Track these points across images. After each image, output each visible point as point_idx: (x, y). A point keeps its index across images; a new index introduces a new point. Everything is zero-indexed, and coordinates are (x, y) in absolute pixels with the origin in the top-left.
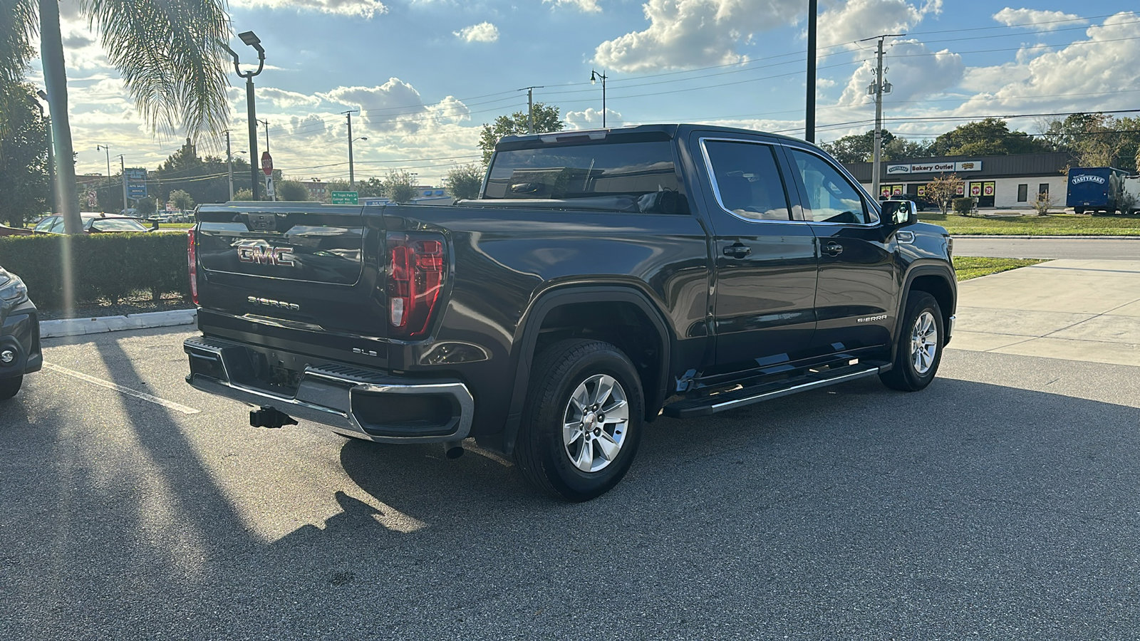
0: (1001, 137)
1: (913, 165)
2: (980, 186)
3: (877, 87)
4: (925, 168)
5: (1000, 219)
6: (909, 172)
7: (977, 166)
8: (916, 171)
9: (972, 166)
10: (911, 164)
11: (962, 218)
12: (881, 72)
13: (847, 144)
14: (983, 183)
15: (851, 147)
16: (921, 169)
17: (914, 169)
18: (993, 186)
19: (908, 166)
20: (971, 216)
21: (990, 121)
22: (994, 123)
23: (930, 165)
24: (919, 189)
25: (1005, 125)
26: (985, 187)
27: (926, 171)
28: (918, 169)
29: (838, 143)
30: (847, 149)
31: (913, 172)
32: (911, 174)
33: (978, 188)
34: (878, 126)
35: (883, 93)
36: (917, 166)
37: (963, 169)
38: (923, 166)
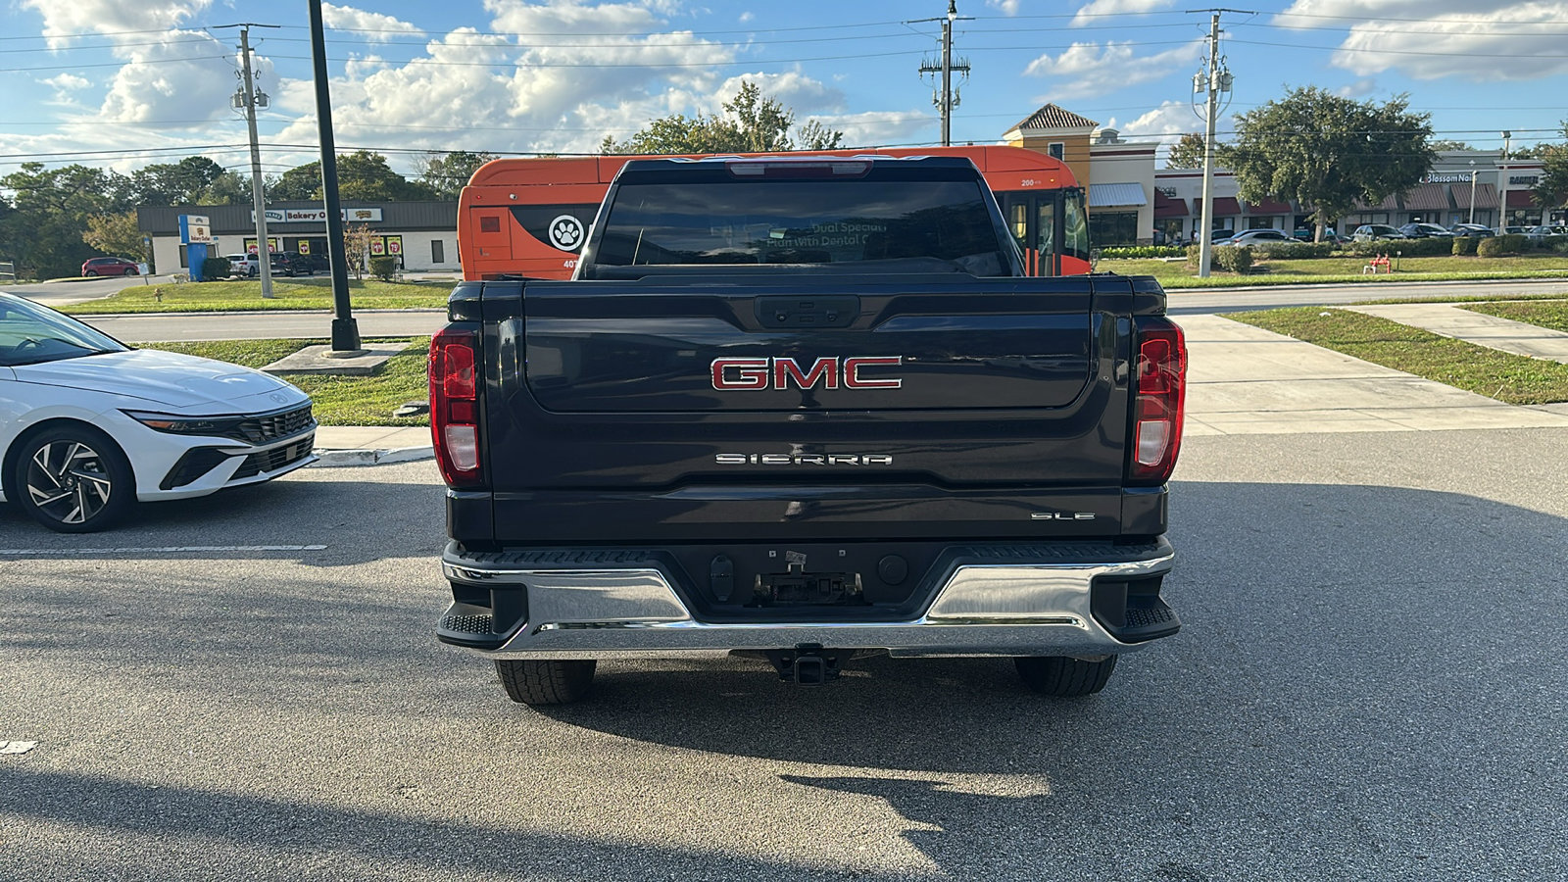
0: (382, 177)
1: (288, 211)
2: (382, 242)
3: (248, 97)
4: (305, 216)
5: (435, 285)
6: (283, 220)
7: (376, 214)
8: (293, 220)
9: (369, 215)
10: (285, 209)
11: (384, 284)
12: (250, 78)
13: (154, 176)
14: (385, 237)
15: (159, 181)
16: (300, 217)
17: (290, 216)
18: (399, 242)
19: (282, 212)
20: (395, 282)
21: (364, 154)
22: (370, 158)
23: (313, 212)
24: (300, 245)
25: (384, 161)
26: (389, 243)
27: (307, 220)
28: (295, 216)
29: (139, 174)
30: (154, 184)
31: (289, 220)
32: (287, 223)
33: (380, 244)
34: (255, 153)
35: (257, 107)
36: (294, 212)
37: (358, 219)
38: (302, 212)
